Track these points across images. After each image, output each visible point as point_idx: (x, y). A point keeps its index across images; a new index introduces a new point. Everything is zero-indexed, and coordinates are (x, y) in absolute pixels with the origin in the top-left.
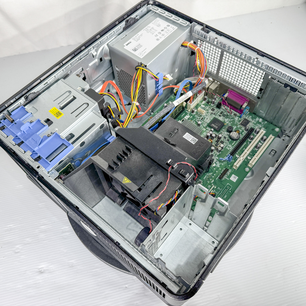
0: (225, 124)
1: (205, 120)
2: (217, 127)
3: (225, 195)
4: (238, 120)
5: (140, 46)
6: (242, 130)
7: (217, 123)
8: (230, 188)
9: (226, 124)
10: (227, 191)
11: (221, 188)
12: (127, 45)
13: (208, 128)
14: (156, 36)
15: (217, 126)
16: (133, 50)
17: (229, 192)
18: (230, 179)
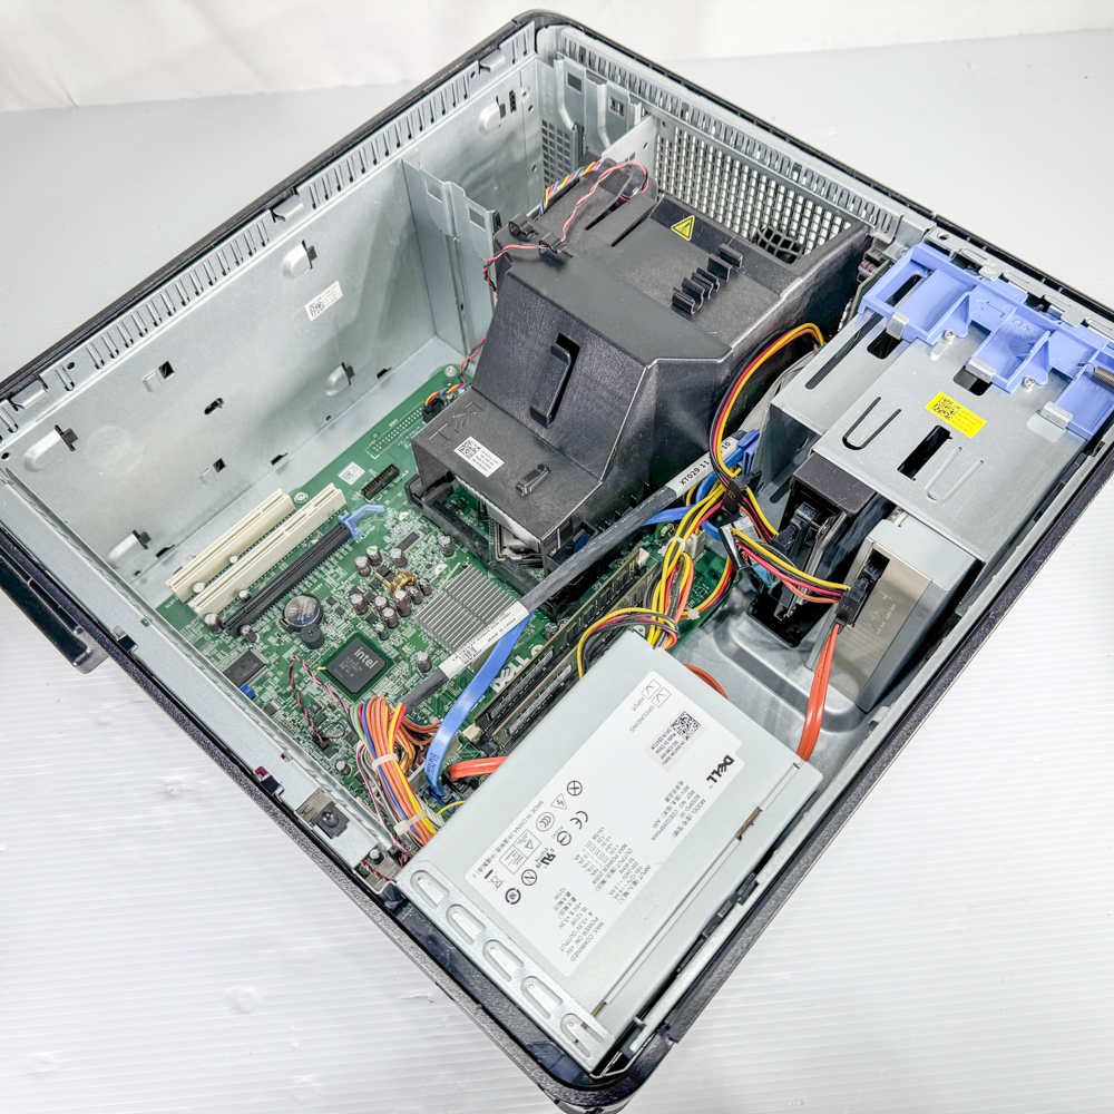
0: (324, 668)
1: (397, 689)
2: (358, 653)
3: (395, 428)
4: (268, 685)
5: (665, 750)
6: (266, 643)
7: (352, 671)
8: (374, 445)
9: (320, 668)
10: (383, 438)
11: (401, 446)
12: (728, 761)
13: (393, 654)
14: (582, 817)
15: (356, 659)
16: (697, 725)
17: (379, 435)
18: (364, 472)
